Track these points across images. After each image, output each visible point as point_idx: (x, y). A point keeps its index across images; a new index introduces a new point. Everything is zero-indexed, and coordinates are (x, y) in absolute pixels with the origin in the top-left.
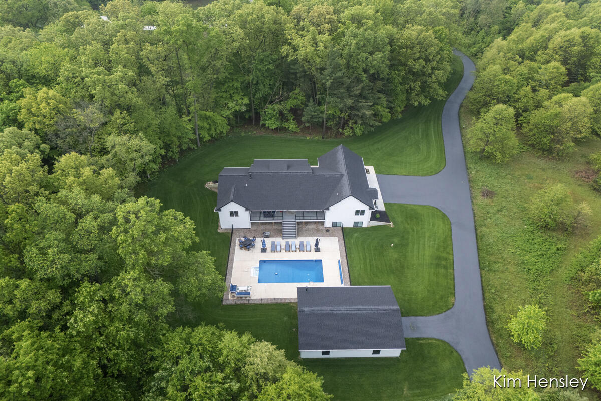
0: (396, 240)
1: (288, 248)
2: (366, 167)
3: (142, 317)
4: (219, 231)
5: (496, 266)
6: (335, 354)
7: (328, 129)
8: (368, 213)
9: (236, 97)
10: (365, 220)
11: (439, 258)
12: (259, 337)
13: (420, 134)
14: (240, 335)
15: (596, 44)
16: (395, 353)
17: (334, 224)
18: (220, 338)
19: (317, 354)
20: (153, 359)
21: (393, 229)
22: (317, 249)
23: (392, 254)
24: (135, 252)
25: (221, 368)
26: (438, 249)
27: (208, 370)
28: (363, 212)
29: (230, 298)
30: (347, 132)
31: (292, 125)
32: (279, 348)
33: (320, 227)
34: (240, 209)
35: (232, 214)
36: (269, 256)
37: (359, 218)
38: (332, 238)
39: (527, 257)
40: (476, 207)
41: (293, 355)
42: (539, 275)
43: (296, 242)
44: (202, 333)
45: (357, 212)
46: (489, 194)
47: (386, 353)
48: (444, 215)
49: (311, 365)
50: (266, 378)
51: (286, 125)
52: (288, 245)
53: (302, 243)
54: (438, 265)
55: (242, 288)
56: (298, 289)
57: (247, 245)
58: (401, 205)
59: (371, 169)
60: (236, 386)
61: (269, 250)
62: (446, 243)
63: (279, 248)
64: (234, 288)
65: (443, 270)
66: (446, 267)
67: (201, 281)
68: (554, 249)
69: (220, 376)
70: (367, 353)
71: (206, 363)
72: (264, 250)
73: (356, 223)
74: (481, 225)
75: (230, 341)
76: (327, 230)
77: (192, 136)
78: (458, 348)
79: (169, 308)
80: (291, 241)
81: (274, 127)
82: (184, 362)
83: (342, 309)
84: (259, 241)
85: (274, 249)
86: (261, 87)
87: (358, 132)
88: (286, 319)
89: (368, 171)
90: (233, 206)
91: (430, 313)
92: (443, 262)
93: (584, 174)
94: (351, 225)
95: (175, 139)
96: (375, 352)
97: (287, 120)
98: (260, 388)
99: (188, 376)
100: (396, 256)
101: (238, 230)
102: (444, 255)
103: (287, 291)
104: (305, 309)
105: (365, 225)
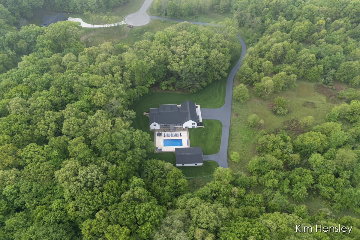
0: (205, 132)
1: (172, 135)
2: (196, 105)
3: (140, 158)
4: (150, 130)
5: (233, 140)
6: (185, 165)
7: (184, 90)
8: (196, 124)
9: (151, 79)
10: (196, 126)
11: (217, 138)
12: (166, 161)
13: (218, 90)
14: (162, 161)
15: (288, 50)
16: (201, 164)
17: (186, 127)
18: (158, 162)
19: (181, 165)
20: (143, 167)
21: (204, 128)
22: (181, 136)
23: (203, 137)
24: (138, 144)
25: (159, 168)
26: (217, 135)
27: (156, 169)
28: (195, 124)
29: (156, 151)
30: (191, 91)
31: (171, 88)
32: (171, 164)
33: (182, 128)
34: (157, 124)
35: (154, 125)
36: (166, 138)
37: (193, 125)
38: (185, 132)
39: (243, 137)
40: (231, 120)
41: (175, 165)
42: (245, 142)
43: (174, 133)
44: (154, 161)
45: (193, 124)
46: (237, 115)
47: (199, 164)
48: (221, 123)
49: (179, 168)
50: (169, 170)
51: (169, 88)
52: (172, 134)
53: (176, 134)
54: (216, 140)
55: (159, 148)
56: (176, 148)
57: (159, 135)
58: (207, 120)
59: (199, 106)
60: (162, 172)
61: (166, 136)
62: (220, 133)
63: (169, 136)
64: (157, 148)
65: (217, 141)
66: (218, 140)
67: (152, 149)
68: (252, 133)
69: (159, 170)
70: (194, 165)
71: (155, 167)
72: (165, 136)
73: (193, 127)
74: (232, 126)
75: (160, 163)
76: (184, 129)
77: (137, 96)
78: (218, 163)
79: (146, 156)
80: (173, 133)
81: (165, 89)
82: (151, 167)
83: (187, 154)
84: (163, 133)
85: (168, 136)
86: (160, 76)
87: (195, 92)
88: (172, 156)
89: (197, 107)
90: (155, 123)
91: (212, 154)
92: (218, 139)
93: (271, 106)
94: (191, 127)
95: (132, 98)
96: (196, 164)
97: (170, 86)
98: (168, 172)
99: (152, 170)
100: (204, 137)
101: (156, 130)
102: (219, 136)
103: (172, 149)
104: (178, 154)
105: (195, 127)
